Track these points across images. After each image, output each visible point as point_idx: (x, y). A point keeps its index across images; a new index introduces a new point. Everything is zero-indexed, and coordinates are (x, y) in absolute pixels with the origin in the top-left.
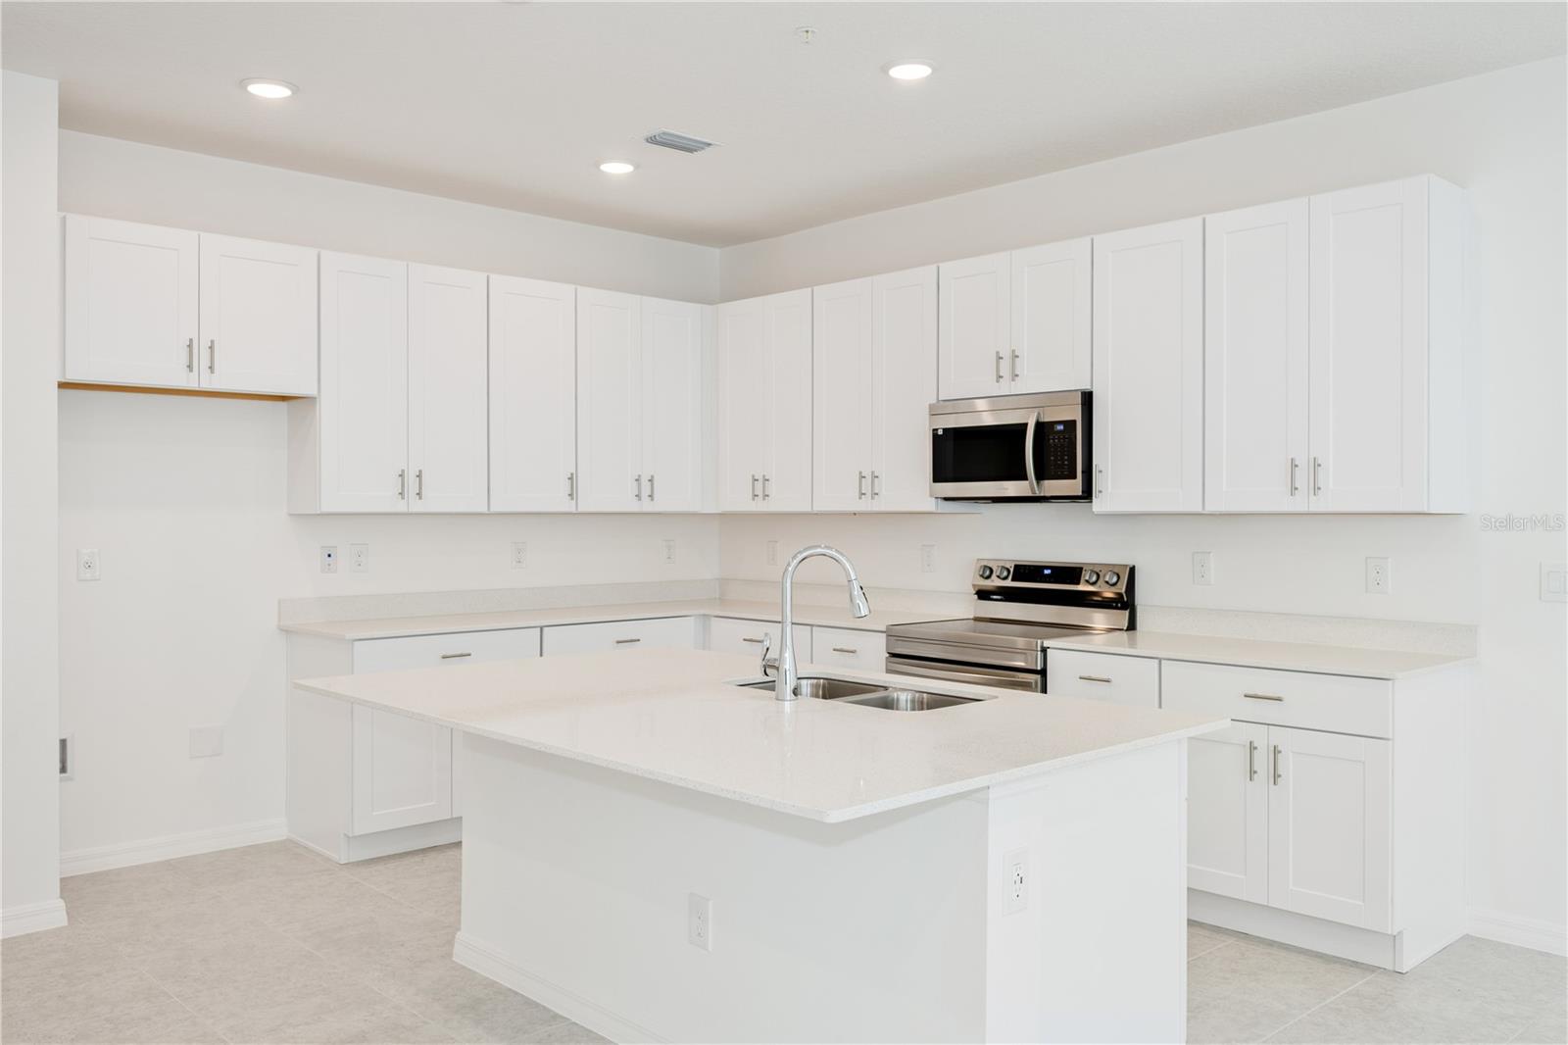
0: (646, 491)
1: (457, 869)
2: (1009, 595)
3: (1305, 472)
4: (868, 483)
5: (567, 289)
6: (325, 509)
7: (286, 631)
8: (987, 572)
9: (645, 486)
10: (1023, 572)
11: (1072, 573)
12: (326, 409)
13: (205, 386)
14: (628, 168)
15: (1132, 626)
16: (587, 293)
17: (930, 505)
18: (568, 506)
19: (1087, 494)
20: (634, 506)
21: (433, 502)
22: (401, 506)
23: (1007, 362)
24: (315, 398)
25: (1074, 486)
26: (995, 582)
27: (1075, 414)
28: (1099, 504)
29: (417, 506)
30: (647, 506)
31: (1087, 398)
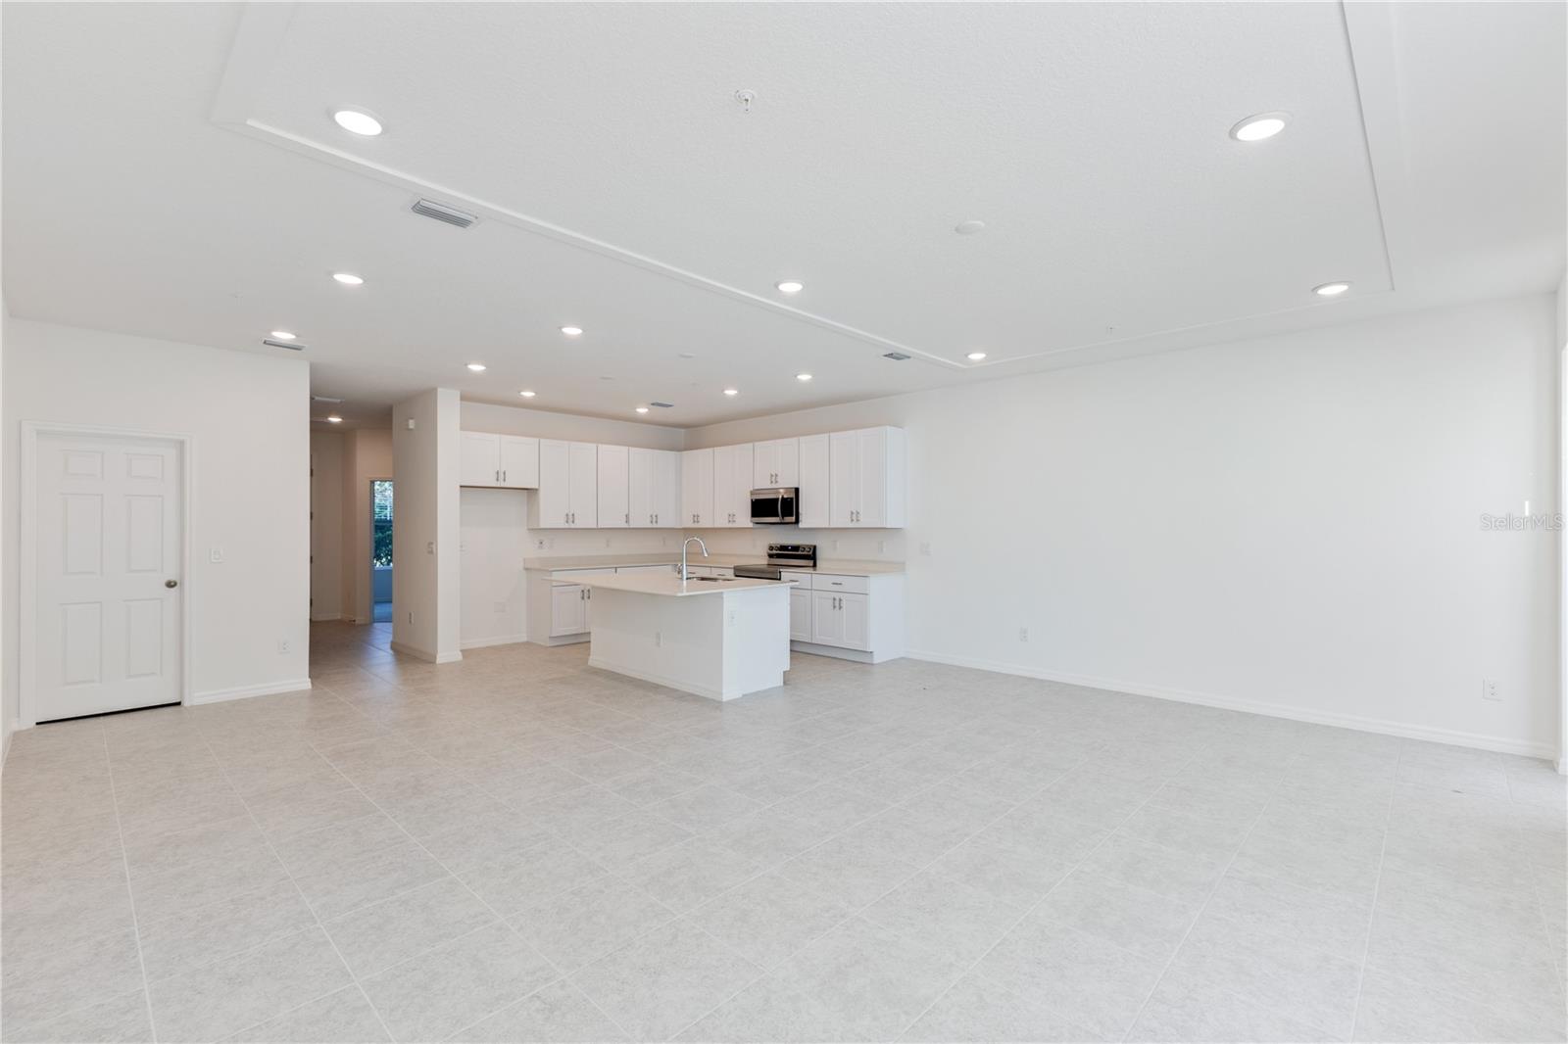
0: (654, 520)
1: (589, 648)
2: (779, 556)
3: (855, 515)
4: (731, 517)
5: (625, 449)
6: (542, 526)
7: (526, 569)
8: (771, 548)
9: (655, 518)
10: (783, 548)
11: (796, 548)
12: (542, 493)
13: (502, 486)
14: (646, 410)
15: (815, 565)
16: (632, 449)
17: (751, 525)
18: (626, 526)
19: (797, 521)
20: (650, 526)
21: (578, 524)
22: (567, 526)
23: (774, 477)
24: (536, 490)
25: (793, 519)
26: (774, 552)
27: (793, 495)
28: (801, 525)
29: (573, 526)
30: (655, 526)
31: (797, 490)
